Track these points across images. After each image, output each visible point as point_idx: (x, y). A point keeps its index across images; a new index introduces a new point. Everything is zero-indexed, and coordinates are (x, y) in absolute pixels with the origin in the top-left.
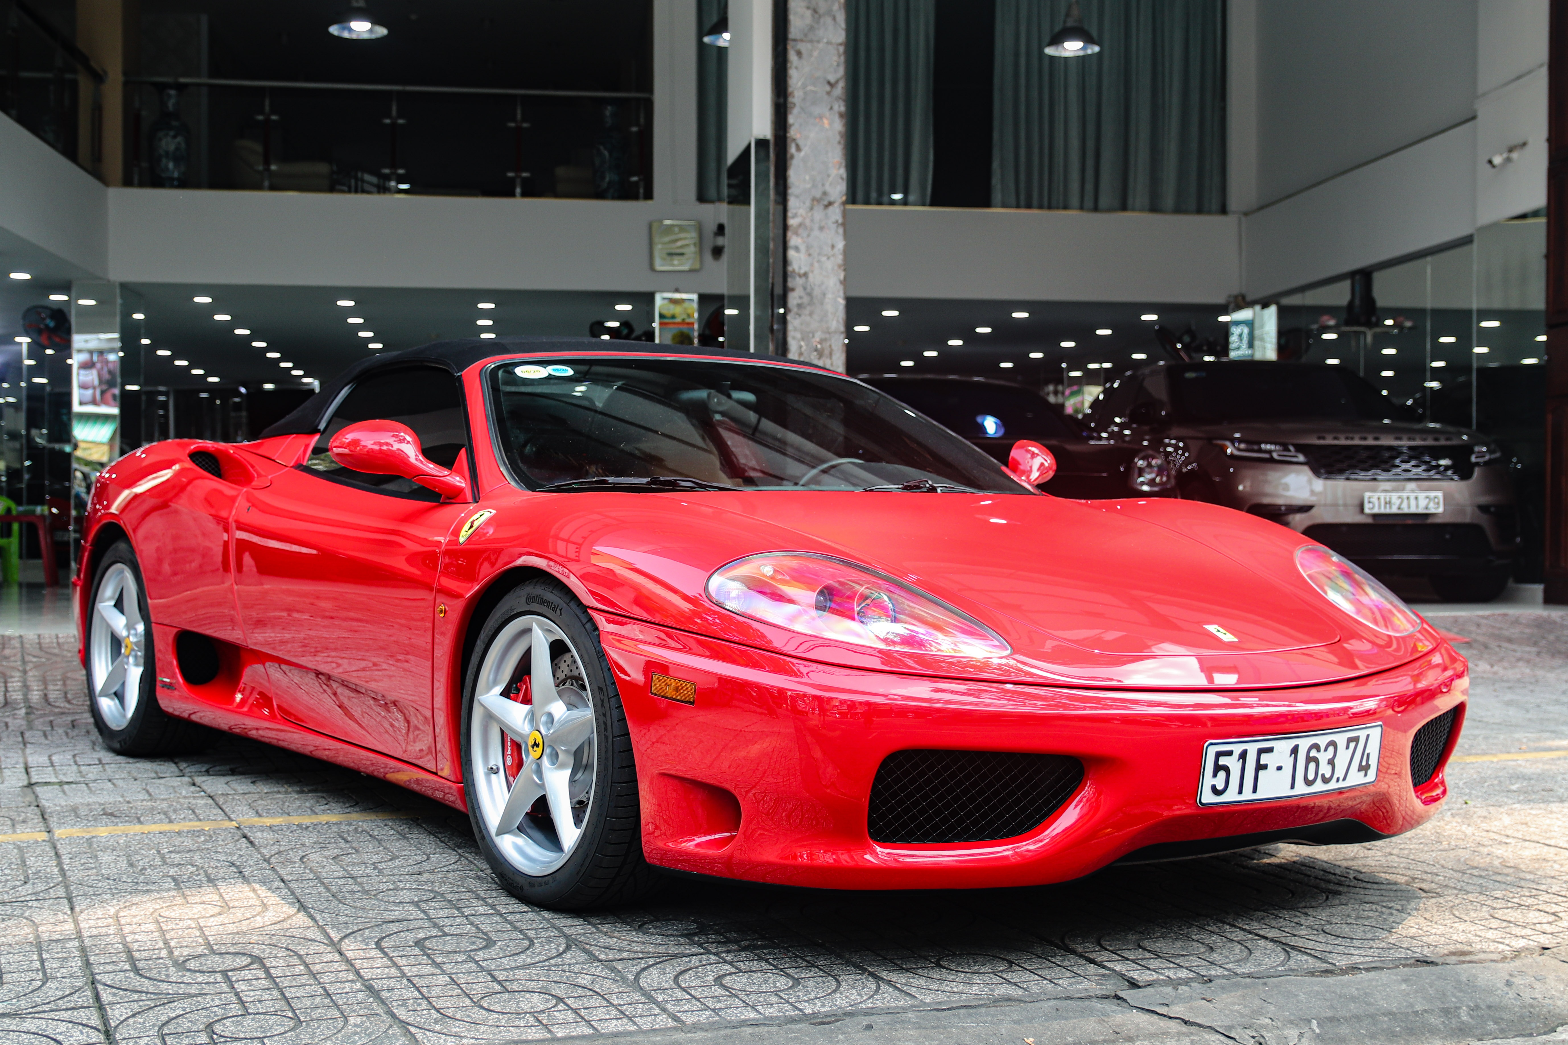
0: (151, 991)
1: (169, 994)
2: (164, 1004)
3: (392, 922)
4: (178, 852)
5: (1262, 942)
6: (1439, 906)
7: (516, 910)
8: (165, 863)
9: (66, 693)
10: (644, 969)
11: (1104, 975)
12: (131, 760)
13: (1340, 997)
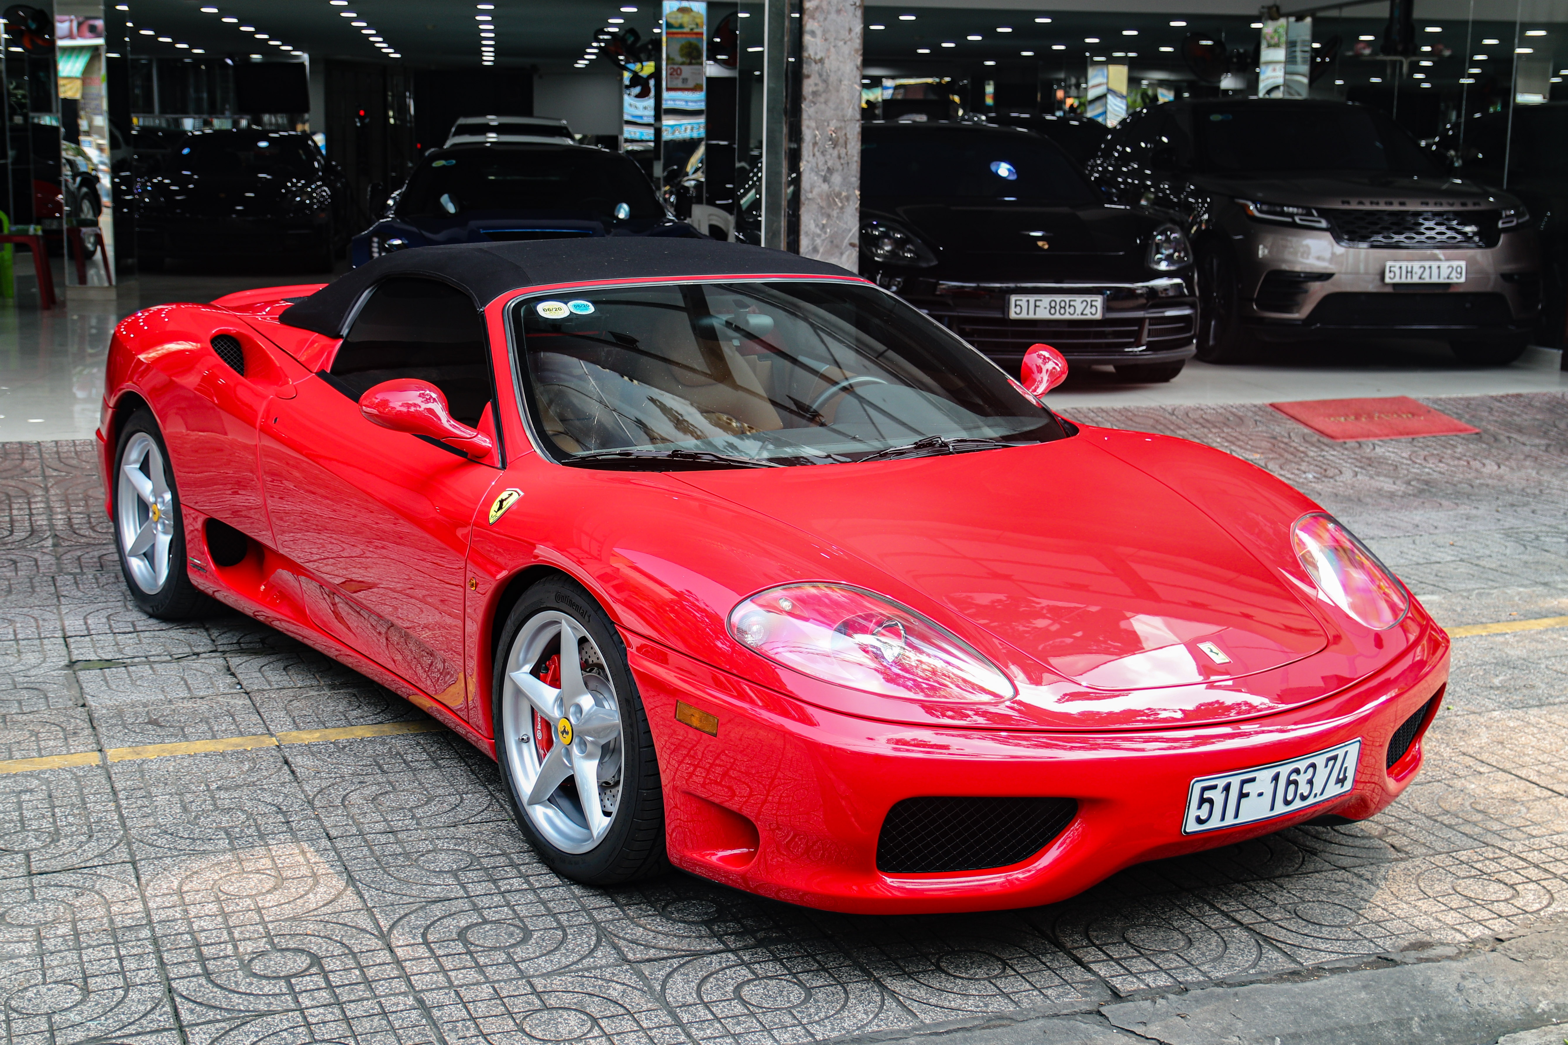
0: (224, 1006)
1: (241, 1011)
2: (238, 1026)
3: (435, 902)
4: (227, 789)
5: (1237, 932)
6: (1407, 872)
7: (549, 883)
8: (217, 808)
9: (89, 516)
10: (669, 975)
11: (1089, 982)
12: (163, 626)
13: (1304, 1009)
